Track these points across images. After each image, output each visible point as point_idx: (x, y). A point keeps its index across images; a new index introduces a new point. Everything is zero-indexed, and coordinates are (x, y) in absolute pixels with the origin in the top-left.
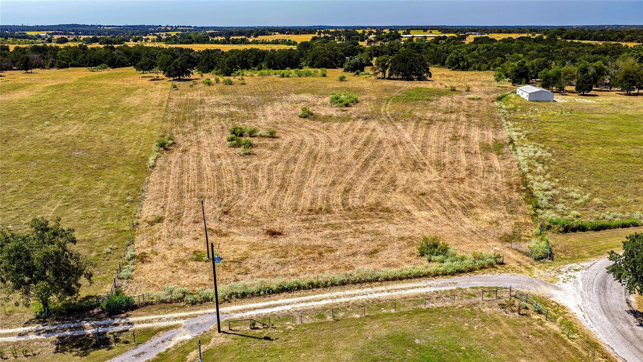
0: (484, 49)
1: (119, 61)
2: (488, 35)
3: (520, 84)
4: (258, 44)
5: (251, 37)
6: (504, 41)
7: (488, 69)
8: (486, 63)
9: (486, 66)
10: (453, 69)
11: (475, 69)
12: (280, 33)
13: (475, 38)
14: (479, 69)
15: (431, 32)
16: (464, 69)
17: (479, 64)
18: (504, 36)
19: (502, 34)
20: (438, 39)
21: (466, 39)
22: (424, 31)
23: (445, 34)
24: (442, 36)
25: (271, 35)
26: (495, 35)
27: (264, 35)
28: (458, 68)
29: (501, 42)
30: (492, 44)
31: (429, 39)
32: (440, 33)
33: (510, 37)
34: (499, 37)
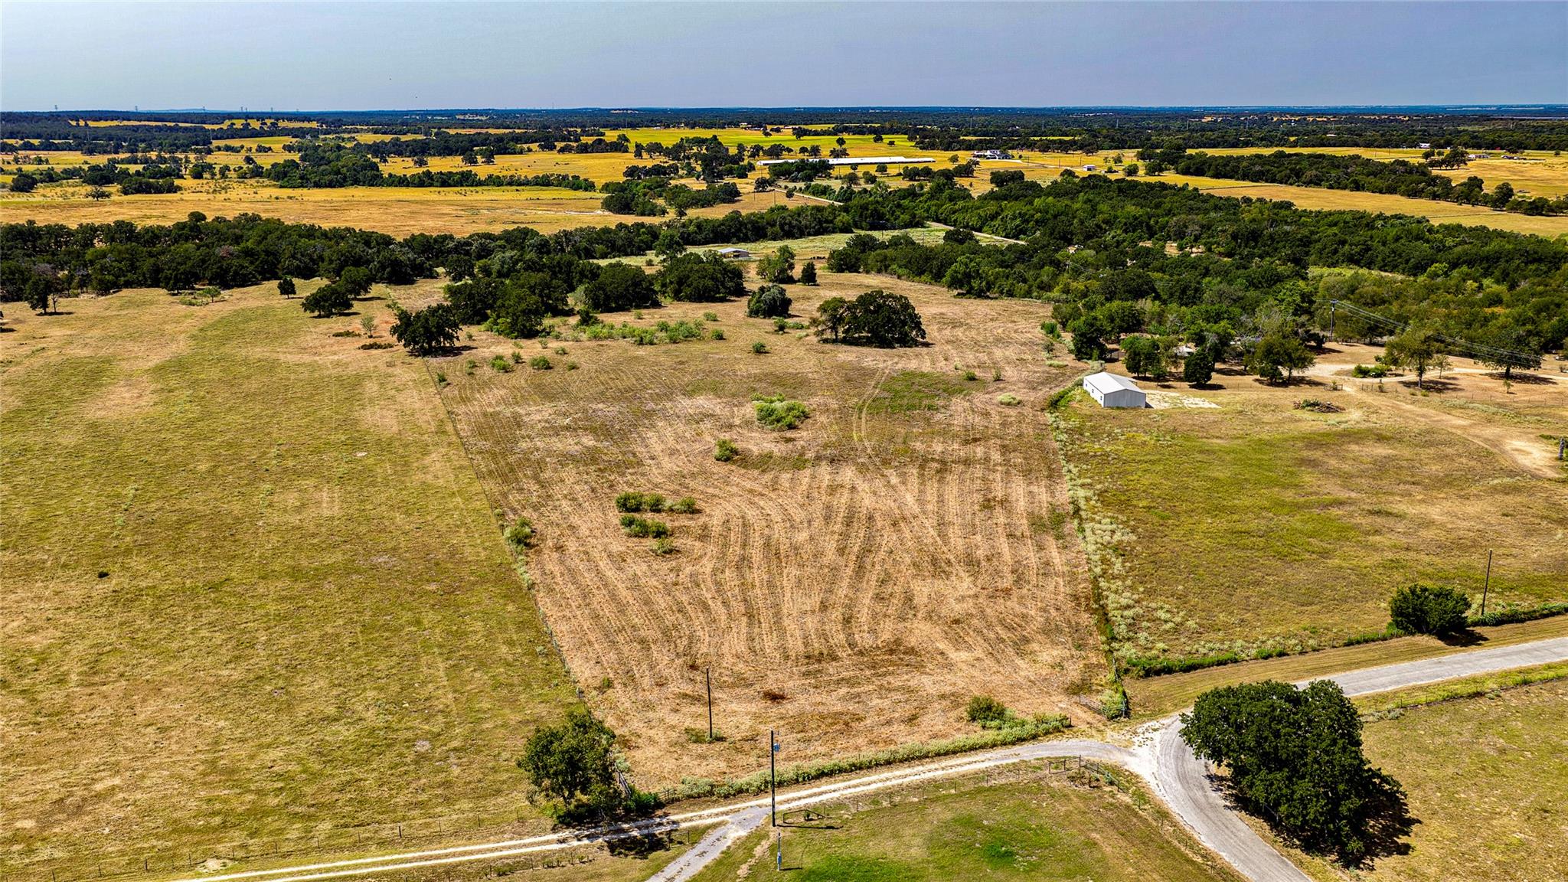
0: (1014, 218)
1: (236, 273)
2: (1020, 157)
3: (1088, 359)
4: (500, 184)
5: (476, 162)
6: (1055, 190)
7: (1028, 294)
8: (1025, 281)
9: (1024, 287)
10: (959, 294)
11: (1002, 293)
12: (543, 148)
13: (992, 173)
14: (1011, 294)
15: (892, 143)
16: (981, 294)
17: (1010, 281)
18: (1056, 162)
19: (1050, 154)
20: (910, 174)
21: (975, 174)
22: (876, 140)
23: (925, 152)
24: (920, 166)
25: (521, 153)
26: (1036, 157)
27: (505, 153)
28: (969, 292)
29: (1050, 198)
30: (1031, 203)
31: (892, 170)
32: (913, 144)
33: (1069, 173)
34: (1043, 166)
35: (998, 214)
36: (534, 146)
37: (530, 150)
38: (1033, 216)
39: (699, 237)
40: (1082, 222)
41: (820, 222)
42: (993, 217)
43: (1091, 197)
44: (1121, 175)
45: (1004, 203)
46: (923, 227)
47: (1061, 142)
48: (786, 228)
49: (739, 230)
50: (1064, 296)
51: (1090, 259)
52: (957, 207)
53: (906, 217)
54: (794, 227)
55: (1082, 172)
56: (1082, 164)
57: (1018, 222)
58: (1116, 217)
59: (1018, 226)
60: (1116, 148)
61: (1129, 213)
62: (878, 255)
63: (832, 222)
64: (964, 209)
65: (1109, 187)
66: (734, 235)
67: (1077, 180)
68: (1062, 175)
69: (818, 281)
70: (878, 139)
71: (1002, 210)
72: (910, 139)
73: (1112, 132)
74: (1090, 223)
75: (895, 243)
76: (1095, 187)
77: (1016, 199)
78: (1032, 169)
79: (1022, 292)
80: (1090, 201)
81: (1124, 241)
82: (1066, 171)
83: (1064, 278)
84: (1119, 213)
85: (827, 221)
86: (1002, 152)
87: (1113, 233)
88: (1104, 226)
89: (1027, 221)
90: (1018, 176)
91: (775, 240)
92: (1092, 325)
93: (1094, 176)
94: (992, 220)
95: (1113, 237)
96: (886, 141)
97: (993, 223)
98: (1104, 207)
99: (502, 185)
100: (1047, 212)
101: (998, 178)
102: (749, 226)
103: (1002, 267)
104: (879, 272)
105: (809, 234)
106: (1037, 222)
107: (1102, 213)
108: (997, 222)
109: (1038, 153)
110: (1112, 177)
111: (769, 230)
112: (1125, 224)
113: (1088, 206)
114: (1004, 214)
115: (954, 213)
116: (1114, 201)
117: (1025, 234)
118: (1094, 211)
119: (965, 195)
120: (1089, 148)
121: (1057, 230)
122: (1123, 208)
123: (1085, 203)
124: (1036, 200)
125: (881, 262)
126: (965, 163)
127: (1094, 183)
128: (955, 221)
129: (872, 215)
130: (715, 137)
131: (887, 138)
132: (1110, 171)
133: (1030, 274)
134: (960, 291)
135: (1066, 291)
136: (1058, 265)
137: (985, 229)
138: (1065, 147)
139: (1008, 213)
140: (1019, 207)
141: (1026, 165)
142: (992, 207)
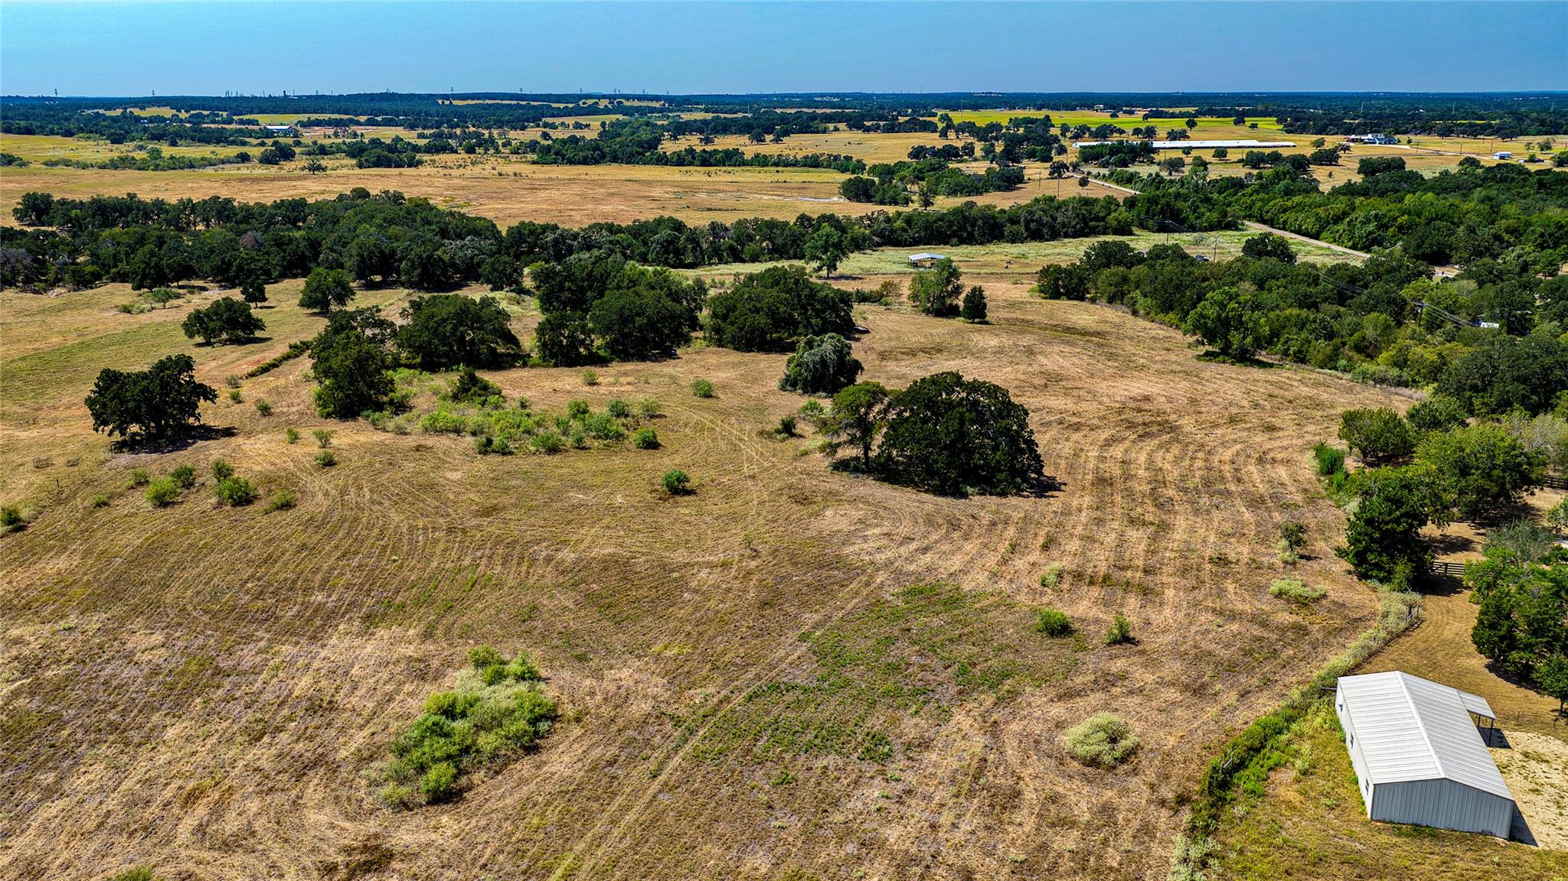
0: (1367, 221)
2: (1409, 142)
3: (1381, 581)
4: (765, 165)
5: (764, 141)
6: (1444, 184)
7: (1329, 362)
8: (1330, 336)
9: (1323, 347)
10: (1207, 354)
11: (1285, 353)
12: (850, 127)
13: (1362, 161)
14: (1301, 358)
15: (1254, 126)
16: (1245, 358)
17: (1304, 335)
18: (1457, 148)
19: (1454, 139)
20: (1254, 160)
21: (1340, 161)
22: (1236, 123)
23: (1291, 136)
24: (1267, 151)
25: (824, 132)
26: (1432, 143)
27: (806, 132)
28: (1224, 352)
29: (1430, 195)
30: (1401, 200)
31: (1232, 156)
32: (1281, 127)
33: (1472, 162)
34: (1438, 153)
35: (1345, 214)
36: (842, 126)
37: (836, 129)
38: (1395, 219)
39: (905, 236)
40: (1472, 231)
41: (1085, 220)
42: (1338, 219)
43: (1493, 193)
44: (1548, 164)
45: (1358, 200)
46: (1238, 229)
47: (1471, 125)
48: (1033, 226)
49: (962, 228)
50: (1395, 372)
51: (1462, 300)
52: (1289, 203)
53: (1214, 216)
54: (1043, 225)
55: (1490, 160)
56: (1490, 152)
57: (1371, 227)
58: (1528, 224)
59: (1370, 233)
60: (1546, 133)
61: (1549, 218)
62: (1114, 275)
63: (1103, 219)
64: (1300, 207)
65: (1524, 180)
66: (955, 234)
67: (1480, 171)
68: (1461, 164)
69: (990, 316)
70: (1240, 121)
71: (1354, 209)
72: (1279, 122)
73: (1543, 115)
74: (1485, 232)
75: (1159, 254)
76: (1503, 180)
77: (1382, 195)
78: (1421, 157)
79: (1320, 357)
80: (1490, 199)
81: (1535, 262)
82: (1467, 160)
83: (1403, 336)
84: (1534, 218)
85: (1097, 219)
86: (1386, 136)
87: (1518, 250)
88: (1506, 237)
89: (1385, 227)
90: (1398, 164)
91: (1013, 242)
92: (1397, 502)
93: (1506, 165)
94: (1336, 223)
95: (1519, 256)
96: (1248, 124)
97: (1336, 228)
98: (1511, 209)
99: (767, 165)
100: (1419, 215)
101: (1368, 167)
102: (980, 222)
103: (1301, 307)
104: (1111, 301)
105: (1067, 236)
106: (1401, 228)
107: (1506, 217)
108: (1341, 227)
109: (1437, 139)
110: (1532, 168)
111: (1008, 229)
112: (1542, 235)
113: (1485, 208)
114: (1354, 215)
115: (1285, 211)
116: (1529, 201)
117: (1380, 244)
118: (1494, 211)
119: (1312, 187)
120: (1506, 133)
121: (1427, 242)
122: (1541, 210)
123: (1482, 201)
124: (1409, 196)
125: (1117, 285)
126: (1331, 147)
127: (1505, 175)
128: (1285, 222)
129: (1162, 212)
130: (1047, 117)
131: (1249, 121)
132: (1532, 160)
133: (1342, 327)
134: (1210, 348)
135: (1401, 363)
136: (1399, 311)
137: (1324, 235)
138: (1474, 132)
139: (1359, 214)
140: (1381, 206)
141: (1414, 151)
142: (1340, 205)
